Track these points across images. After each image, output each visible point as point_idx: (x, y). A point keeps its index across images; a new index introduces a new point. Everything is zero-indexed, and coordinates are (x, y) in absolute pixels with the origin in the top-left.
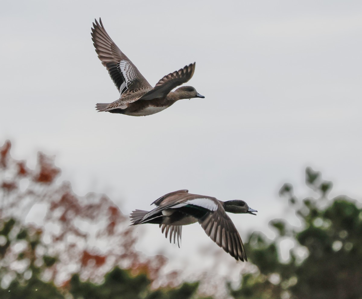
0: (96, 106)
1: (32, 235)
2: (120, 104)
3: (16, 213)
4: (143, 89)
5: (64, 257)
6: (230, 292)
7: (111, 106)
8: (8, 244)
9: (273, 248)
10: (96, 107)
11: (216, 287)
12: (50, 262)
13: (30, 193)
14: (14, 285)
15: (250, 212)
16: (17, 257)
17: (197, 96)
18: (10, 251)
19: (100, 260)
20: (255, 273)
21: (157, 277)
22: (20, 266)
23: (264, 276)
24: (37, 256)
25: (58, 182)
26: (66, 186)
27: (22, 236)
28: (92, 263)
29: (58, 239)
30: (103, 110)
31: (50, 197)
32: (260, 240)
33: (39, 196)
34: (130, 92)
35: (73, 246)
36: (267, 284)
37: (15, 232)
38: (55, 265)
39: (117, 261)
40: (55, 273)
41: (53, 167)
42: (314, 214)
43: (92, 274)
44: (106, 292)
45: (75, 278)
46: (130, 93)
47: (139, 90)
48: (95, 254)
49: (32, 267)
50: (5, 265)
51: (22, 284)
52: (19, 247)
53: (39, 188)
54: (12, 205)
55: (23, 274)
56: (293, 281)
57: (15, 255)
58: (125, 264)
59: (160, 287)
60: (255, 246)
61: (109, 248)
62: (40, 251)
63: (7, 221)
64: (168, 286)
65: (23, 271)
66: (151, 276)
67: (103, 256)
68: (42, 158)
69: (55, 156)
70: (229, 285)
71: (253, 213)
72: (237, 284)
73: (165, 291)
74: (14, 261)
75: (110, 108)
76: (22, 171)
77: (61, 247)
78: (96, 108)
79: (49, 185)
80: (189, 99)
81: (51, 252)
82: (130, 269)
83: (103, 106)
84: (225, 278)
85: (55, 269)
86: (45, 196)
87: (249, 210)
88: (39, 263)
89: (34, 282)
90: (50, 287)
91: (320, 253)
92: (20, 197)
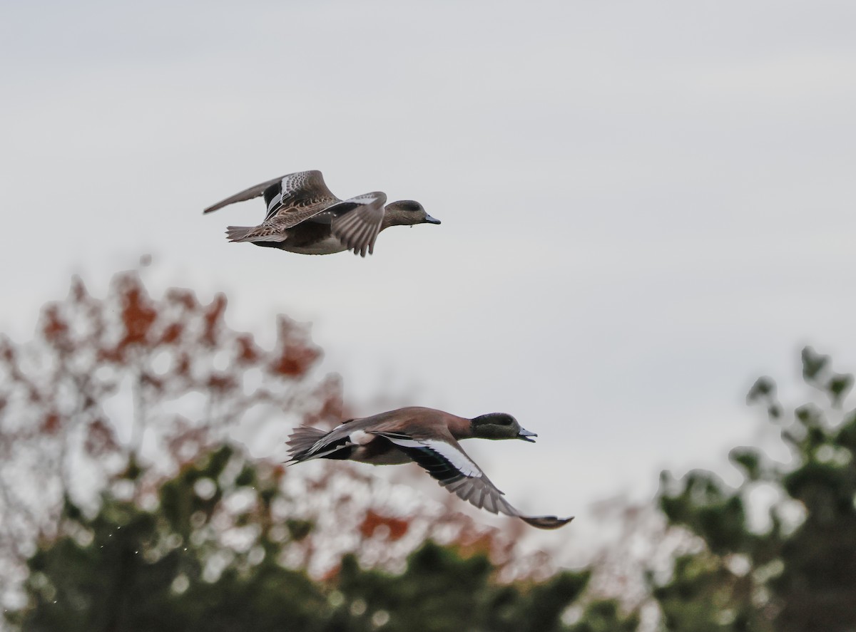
0: (228, 230)
1: (264, 477)
2: (273, 230)
3: (233, 434)
4: (320, 201)
5: (327, 521)
6: (651, 589)
7: (256, 233)
8: (219, 494)
9: (736, 505)
10: (227, 233)
11: (623, 580)
12: (301, 530)
13: (263, 396)
14: (229, 575)
15: (524, 437)
16: (236, 521)
17: (425, 220)
18: (221, 508)
19: (398, 528)
20: (701, 554)
21: (509, 562)
22: (241, 539)
23: (716, 558)
24: (275, 519)
25: (316, 375)
26: (333, 383)
27: (245, 479)
28: (382, 533)
29: (319, 486)
30: (239, 238)
31: (301, 404)
32: (711, 488)
33: (278, 402)
34: (295, 205)
35: (345, 499)
36: (724, 574)
37: (232, 470)
38: (309, 536)
39: (431, 528)
40: (310, 552)
41: (308, 345)
42: (817, 437)
43: (382, 554)
44: (410, 589)
45: (348, 562)
46: (296, 207)
47: (314, 202)
48: (389, 515)
49: (264, 541)
50: (211, 538)
51: (245, 573)
52: (241, 501)
53: (280, 387)
54: (229, 419)
55: (247, 553)
56: (776, 568)
57: (233, 517)
58: (446, 535)
59: (515, 580)
60: (700, 500)
61: (415, 504)
62: (280, 510)
63: (217, 450)
64: (530, 578)
65: (247, 548)
66: (496, 558)
67: (403, 520)
68: (286, 326)
69: (310, 324)
70: (649, 575)
71: (529, 438)
72: (665, 575)
73: (524, 589)
74: (230, 528)
75: (253, 235)
76: (248, 353)
77: (323, 502)
78: (228, 235)
79: (300, 380)
80: (409, 226)
81: (301, 511)
82: (456, 545)
83: (240, 231)
84: (643, 563)
85: (310, 545)
86: (290, 402)
87: (521, 433)
88: (279, 535)
89: (268, 569)
90: (299, 580)
91: (828, 513)
92: (244, 404)
